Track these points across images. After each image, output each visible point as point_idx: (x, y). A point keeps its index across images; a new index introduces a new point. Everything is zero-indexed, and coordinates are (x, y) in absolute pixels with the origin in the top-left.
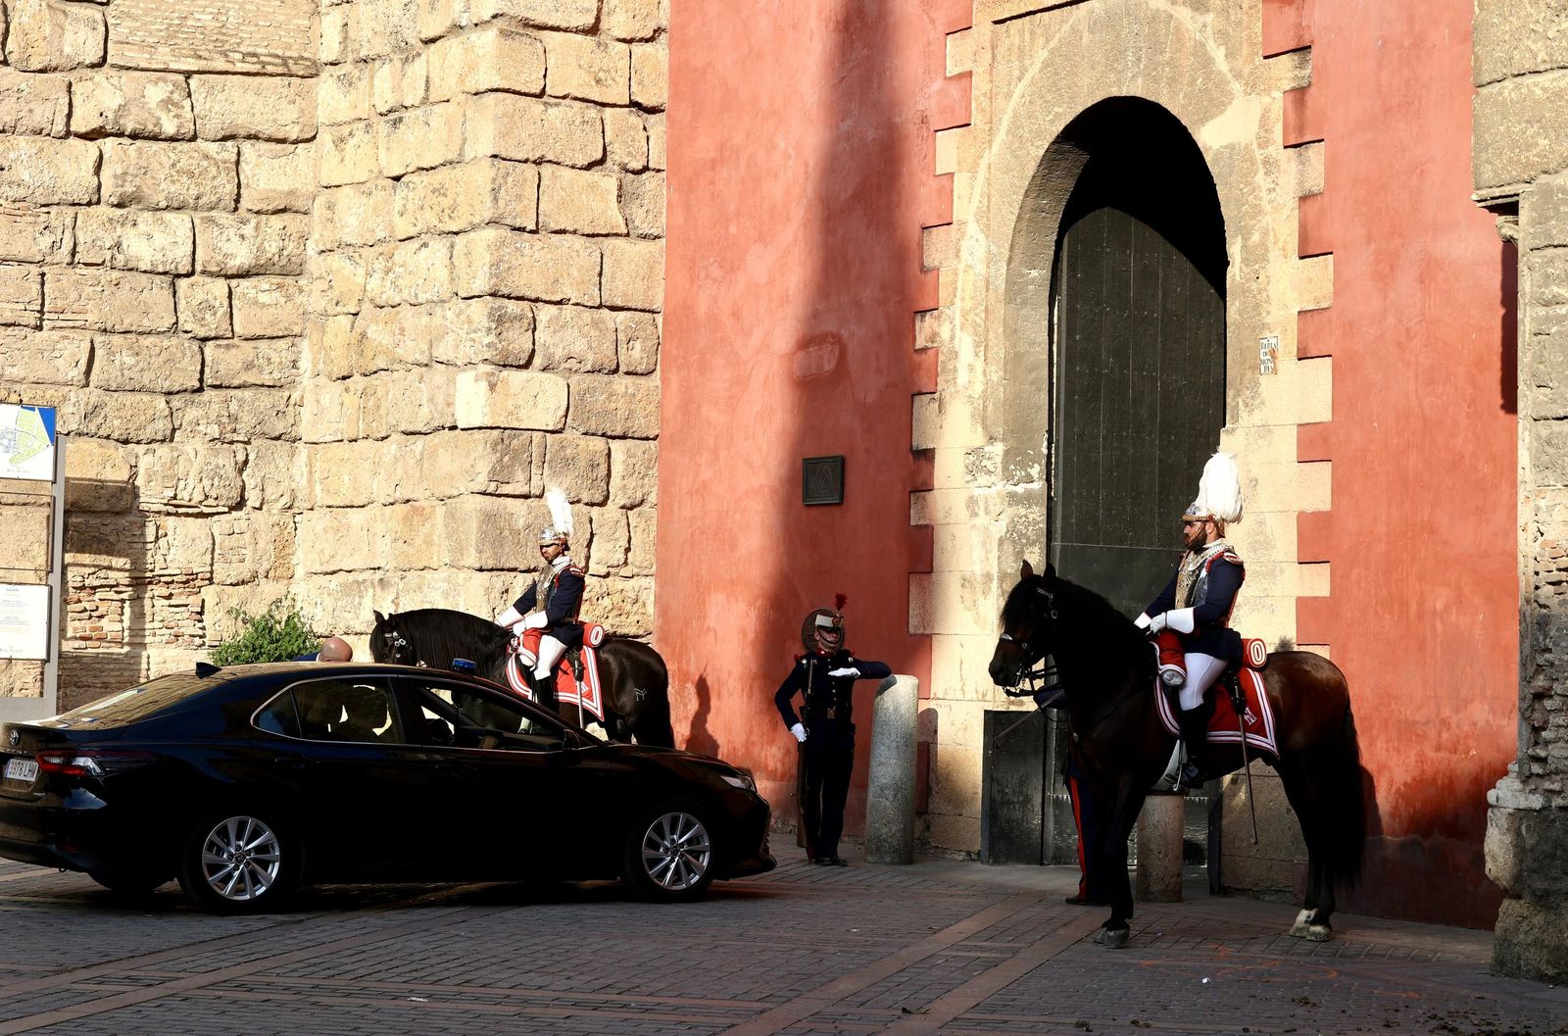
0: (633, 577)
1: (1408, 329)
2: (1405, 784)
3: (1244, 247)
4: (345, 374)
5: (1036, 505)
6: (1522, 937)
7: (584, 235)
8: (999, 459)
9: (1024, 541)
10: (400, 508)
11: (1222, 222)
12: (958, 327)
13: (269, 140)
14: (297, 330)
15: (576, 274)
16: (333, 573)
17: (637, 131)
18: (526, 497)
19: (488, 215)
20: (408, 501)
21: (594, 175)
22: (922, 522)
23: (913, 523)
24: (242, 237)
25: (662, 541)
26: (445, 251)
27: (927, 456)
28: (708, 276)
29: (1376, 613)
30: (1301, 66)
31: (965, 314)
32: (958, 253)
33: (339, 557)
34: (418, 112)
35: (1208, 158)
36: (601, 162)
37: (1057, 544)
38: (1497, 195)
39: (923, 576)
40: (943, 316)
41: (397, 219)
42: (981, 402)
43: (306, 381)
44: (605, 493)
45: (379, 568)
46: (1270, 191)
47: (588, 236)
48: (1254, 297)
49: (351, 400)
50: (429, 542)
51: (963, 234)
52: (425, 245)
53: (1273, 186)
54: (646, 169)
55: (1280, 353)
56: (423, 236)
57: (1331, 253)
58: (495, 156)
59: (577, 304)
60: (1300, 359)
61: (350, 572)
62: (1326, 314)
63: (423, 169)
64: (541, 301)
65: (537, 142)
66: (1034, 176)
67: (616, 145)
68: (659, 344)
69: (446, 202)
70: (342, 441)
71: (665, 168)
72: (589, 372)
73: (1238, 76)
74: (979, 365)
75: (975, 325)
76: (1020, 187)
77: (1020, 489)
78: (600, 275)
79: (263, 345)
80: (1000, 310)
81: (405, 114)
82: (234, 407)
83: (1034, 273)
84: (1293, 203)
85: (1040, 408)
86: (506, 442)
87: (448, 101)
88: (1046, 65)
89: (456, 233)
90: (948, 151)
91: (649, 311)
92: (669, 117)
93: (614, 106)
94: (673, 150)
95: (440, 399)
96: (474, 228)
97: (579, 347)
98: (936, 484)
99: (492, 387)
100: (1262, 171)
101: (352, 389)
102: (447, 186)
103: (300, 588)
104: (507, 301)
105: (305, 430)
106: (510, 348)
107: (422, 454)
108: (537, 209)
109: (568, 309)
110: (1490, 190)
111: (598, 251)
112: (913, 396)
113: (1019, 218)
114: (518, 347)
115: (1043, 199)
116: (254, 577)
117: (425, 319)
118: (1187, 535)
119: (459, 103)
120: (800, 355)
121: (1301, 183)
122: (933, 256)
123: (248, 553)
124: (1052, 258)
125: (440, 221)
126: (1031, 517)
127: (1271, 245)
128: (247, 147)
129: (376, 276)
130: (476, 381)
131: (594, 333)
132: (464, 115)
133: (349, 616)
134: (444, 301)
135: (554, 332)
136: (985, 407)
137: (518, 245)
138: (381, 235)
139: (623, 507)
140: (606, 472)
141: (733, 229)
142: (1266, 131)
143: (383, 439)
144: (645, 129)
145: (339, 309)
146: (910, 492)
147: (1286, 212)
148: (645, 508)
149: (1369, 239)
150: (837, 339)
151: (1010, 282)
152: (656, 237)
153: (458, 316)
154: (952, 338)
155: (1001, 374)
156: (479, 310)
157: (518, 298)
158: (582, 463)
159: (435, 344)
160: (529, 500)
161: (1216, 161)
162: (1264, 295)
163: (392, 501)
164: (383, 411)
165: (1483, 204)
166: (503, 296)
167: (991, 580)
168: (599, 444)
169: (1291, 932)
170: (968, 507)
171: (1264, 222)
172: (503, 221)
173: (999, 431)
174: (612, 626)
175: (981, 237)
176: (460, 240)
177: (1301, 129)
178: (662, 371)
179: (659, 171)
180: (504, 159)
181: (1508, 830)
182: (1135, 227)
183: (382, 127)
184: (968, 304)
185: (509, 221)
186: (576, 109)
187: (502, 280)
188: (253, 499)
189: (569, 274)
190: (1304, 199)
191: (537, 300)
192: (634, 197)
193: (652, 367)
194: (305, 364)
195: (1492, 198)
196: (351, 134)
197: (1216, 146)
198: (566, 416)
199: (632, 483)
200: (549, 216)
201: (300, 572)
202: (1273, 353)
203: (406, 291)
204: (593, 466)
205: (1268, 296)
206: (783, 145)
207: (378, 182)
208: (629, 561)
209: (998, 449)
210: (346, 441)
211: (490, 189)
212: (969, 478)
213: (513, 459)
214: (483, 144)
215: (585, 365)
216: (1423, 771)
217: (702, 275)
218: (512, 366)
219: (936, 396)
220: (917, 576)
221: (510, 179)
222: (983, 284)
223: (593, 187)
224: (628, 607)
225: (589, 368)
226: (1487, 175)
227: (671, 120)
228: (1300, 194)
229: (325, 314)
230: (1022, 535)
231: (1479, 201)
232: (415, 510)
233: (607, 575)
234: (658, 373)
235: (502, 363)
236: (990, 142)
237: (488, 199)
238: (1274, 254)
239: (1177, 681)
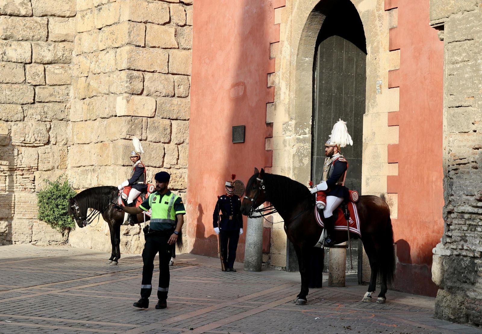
0: (180, 168)
1: (424, 76)
2: (422, 245)
3: (372, 47)
4: (84, 98)
5: (307, 143)
6: (444, 304)
7: (162, 48)
8: (293, 126)
9: (303, 156)
10: (99, 144)
11: (365, 39)
12: (281, 79)
13: (59, 16)
14: (68, 82)
15: (159, 62)
16: (79, 167)
17: (182, 12)
19: (127, 41)
20: (102, 142)
21: (166, 27)
22: (269, 149)
23: (266, 149)
24: (49, 50)
25: (190, 155)
26: (114, 54)
27: (270, 125)
28: (205, 63)
29: (413, 181)
31: (283, 74)
32: (281, 51)
33: (81, 161)
34: (107, 6)
35: (361, 15)
36: (169, 22)
37: (315, 157)
38: (437, 23)
39: (270, 168)
40: (276, 75)
41: (100, 44)
42: (288, 105)
43: (72, 100)
44: (169, 139)
45: (93, 165)
46: (380, 27)
47: (164, 48)
48: (375, 66)
49: (85, 107)
50: (108, 156)
51: (283, 46)
52: (108, 52)
53: (381, 25)
54: (185, 25)
55: (383, 86)
56: (107, 49)
57: (400, 49)
58: (129, 20)
59: (159, 73)
60: (389, 88)
61: (84, 166)
62: (397, 71)
63: (108, 26)
64: (146, 71)
65: (145, 15)
66: (305, 24)
67: (174, 17)
68: (190, 87)
69: (114, 37)
70: (82, 121)
71: (192, 25)
72: (164, 96)
74: (287, 93)
75: (286, 78)
76: (301, 28)
77: (301, 137)
78: (168, 62)
79: (56, 87)
80: (294, 72)
81: (102, 7)
82: (46, 109)
83: (307, 59)
84: (388, 31)
85: (309, 108)
86: (133, 121)
87: (115, 2)
89: (118, 48)
90: (278, 16)
91: (186, 75)
92: (194, 7)
93: (174, 3)
94: (195, 18)
95: (112, 106)
96: (123, 46)
97: (160, 88)
98: (274, 135)
99: (128, 101)
100: (378, 19)
101: (85, 103)
102: (115, 31)
103: (69, 172)
104: (134, 71)
105: (71, 117)
106: (135, 88)
107: (106, 125)
108: (145, 39)
109: (156, 74)
110: (435, 21)
111: (168, 54)
112: (267, 104)
113: (301, 39)
114: (137, 87)
115: (310, 32)
116: (53, 168)
117: (107, 78)
118: (326, 151)
119: (119, 2)
120: (233, 90)
121: (390, 23)
122: (274, 53)
123: (51, 160)
124: (313, 53)
125: (113, 44)
126: (305, 147)
127: (380, 47)
128: (51, 19)
129: (93, 63)
130: (123, 99)
131: (165, 83)
132: (120, 6)
133: (84, 182)
134: (113, 72)
135: (151, 82)
136: (289, 108)
137: (138, 52)
138: (95, 49)
139: (176, 144)
140: (170, 132)
141: (212, 46)
142: (379, 5)
143: (95, 120)
144: (185, 11)
145: (82, 75)
146: (265, 138)
147: (385, 34)
148: (184, 144)
149: (412, 44)
150: (244, 84)
151: (298, 62)
152: (189, 49)
153: (117, 77)
154: (279, 83)
155: (295, 95)
157: (138, 70)
158: (161, 129)
159: (110, 86)
160: (142, 141)
161: (363, 16)
162: (378, 65)
163: (97, 142)
164: (95, 110)
165: (433, 26)
166: (132, 70)
167: (290, 170)
168: (167, 122)
169: (362, 300)
170: (283, 143)
171: (378, 38)
172: (132, 43)
173: (294, 116)
174: (172, 186)
175: (288, 46)
176: (118, 50)
177: (390, 4)
178: (191, 96)
179: (190, 26)
180: (133, 22)
181: (439, 263)
182: (345, 42)
183: (96, 11)
184: (284, 71)
185: (134, 43)
186: (159, 4)
187: (132, 64)
188: (53, 141)
189: (156, 62)
190: (391, 29)
191: (145, 71)
192: (181, 35)
193: (187, 95)
194: (71, 94)
195: (436, 24)
196: (86, 14)
197: (363, 11)
198: (155, 112)
199: (179, 135)
200: (149, 42)
201: (69, 167)
202: (380, 86)
203: (102, 68)
204: (165, 130)
205: (379, 65)
206: (228, 15)
207: (94, 31)
208: (179, 163)
209: (293, 122)
210: (84, 121)
211: (127, 32)
212: (284, 133)
213: (135, 127)
214: (125, 17)
215: (162, 94)
216: (428, 240)
217: (203, 62)
218: (135, 94)
219: (274, 104)
220: (267, 168)
221: (135, 29)
222: (289, 63)
223: (166, 31)
224: (178, 179)
225: (164, 95)
226: (434, 16)
227: (195, 8)
228: (390, 28)
229: (78, 77)
230: (302, 153)
231: (432, 25)
232: (104, 145)
233: (170, 168)
234: (189, 97)
235: (131, 93)
236: (292, 12)
237: (127, 35)
238: (381, 50)
239: (322, 207)
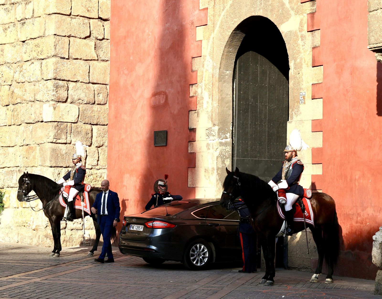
0: (100, 169)
1: (347, 90)
2: (346, 234)
3: (295, 63)
4: (7, 104)
5: (229, 146)
7: (84, 60)
8: (217, 131)
9: (225, 157)
10: (25, 147)
11: (288, 56)
12: (203, 89)
15: (81, 72)
16: (4, 168)
17: (101, 27)
18: (66, 144)
19: (53, 54)
20: (28, 145)
21: (87, 41)
22: (192, 152)
23: (189, 152)
25: (109, 157)
26: (39, 65)
27: (193, 130)
28: (123, 73)
30: (313, 5)
31: (206, 85)
32: (203, 65)
33: (5, 163)
34: (31, 20)
35: (283, 35)
36: (89, 36)
37: (235, 158)
38: (376, 46)
39: (192, 169)
40: (199, 86)
41: (24, 55)
42: (211, 113)
44: (91, 142)
45: (18, 166)
46: (303, 46)
47: (85, 60)
48: (298, 79)
49: (9, 113)
50: (34, 158)
51: (205, 60)
52: (33, 63)
53: (304, 44)
54: (103, 39)
55: (306, 97)
56: (32, 60)
57: (322, 65)
58: (55, 35)
59: (82, 82)
60: (312, 99)
61: (9, 167)
62: (321, 85)
63: (32, 39)
64: (70, 81)
65: (69, 30)
66: (227, 41)
67: (94, 31)
68: (108, 95)
69: (39, 49)
70: (6, 126)
71: (110, 39)
72: (85, 104)
73: (293, 9)
74: (210, 101)
75: (209, 89)
76: (223, 45)
77: (224, 141)
78: (89, 73)
80: (217, 84)
81: (26, 21)
83: (228, 72)
84: (310, 50)
85: (229, 115)
86: (59, 126)
87: (40, 17)
88: (231, 5)
89: (43, 59)
90: (200, 33)
91: (105, 84)
92: (111, 22)
93: (93, 18)
94: (112, 32)
95: (38, 112)
96: (48, 57)
97: (82, 96)
98: (197, 139)
99: (55, 108)
100: (300, 39)
101: (9, 109)
102: (40, 44)
104: (59, 81)
106: (60, 96)
107: (32, 130)
108: (69, 51)
109: (79, 84)
110: (373, 45)
111: (88, 65)
112: (189, 111)
113: (223, 54)
114: (63, 96)
115: (231, 48)
117: (33, 87)
118: (286, 156)
119: (43, 18)
120: (153, 98)
121: (313, 43)
122: (196, 67)
124: (233, 67)
125: (38, 55)
126: (227, 150)
127: (303, 63)
129: (18, 73)
130: (49, 106)
131: (87, 91)
132: (45, 21)
133: (9, 182)
134: (39, 81)
135: (74, 91)
136: (212, 115)
137: (63, 63)
138: (18, 60)
139: (96, 147)
140: (91, 136)
141: (131, 58)
142: (302, 27)
143: (20, 125)
144: (103, 26)
145: (5, 83)
146: (188, 142)
147: (308, 52)
148: (103, 147)
149: (335, 61)
150: (165, 93)
151: (220, 75)
152: (107, 61)
153: (43, 86)
154: (202, 93)
155: (217, 104)
156: (50, 84)
157: (63, 80)
158: (83, 133)
159: (36, 95)
160: (67, 145)
161: (285, 36)
162: (301, 79)
163: (22, 145)
164: (19, 116)
165: (371, 49)
166: (58, 79)
167: (214, 170)
168: (89, 127)
169: (310, 281)
170: (207, 147)
171: (301, 56)
172: (58, 56)
173: (217, 122)
174: (93, 185)
175: (211, 61)
176: (43, 61)
177: (313, 26)
178: (109, 103)
179: (108, 39)
180: (58, 36)
181: (379, 248)
182: (260, 57)
183: (19, 25)
184: (207, 82)
185: (60, 56)
186: (81, 20)
187: (57, 74)
189: (79, 73)
190: (314, 48)
191: (69, 81)
192: (100, 48)
193: (106, 102)
195: (374, 48)
196: (9, 27)
197: (286, 32)
198: (78, 118)
199: (99, 139)
200: (73, 54)
202: (304, 97)
203: (27, 78)
204: (87, 134)
205: (302, 79)
206: (147, 31)
207: (18, 43)
208: (99, 164)
209: (216, 128)
210: (7, 126)
211: (53, 45)
212: (207, 137)
213: (61, 131)
214: (51, 30)
215: (84, 101)
216: (352, 230)
217: (122, 73)
218: (61, 102)
219: (196, 111)
220: (190, 168)
221: (60, 42)
222: (211, 76)
223: (87, 44)
224: (98, 179)
225: (85, 102)
226: (372, 40)
227: (111, 23)
228: (313, 47)
229: (1, 85)
230: (224, 155)
231: (370, 49)
232: (30, 148)
233: (91, 169)
234: (108, 104)
235: (57, 101)
236: (214, 30)
237: (53, 48)
238: (304, 66)
239: (284, 202)
